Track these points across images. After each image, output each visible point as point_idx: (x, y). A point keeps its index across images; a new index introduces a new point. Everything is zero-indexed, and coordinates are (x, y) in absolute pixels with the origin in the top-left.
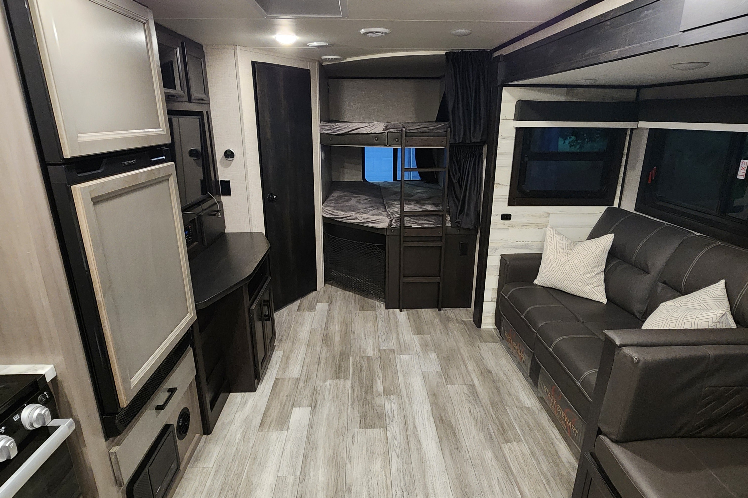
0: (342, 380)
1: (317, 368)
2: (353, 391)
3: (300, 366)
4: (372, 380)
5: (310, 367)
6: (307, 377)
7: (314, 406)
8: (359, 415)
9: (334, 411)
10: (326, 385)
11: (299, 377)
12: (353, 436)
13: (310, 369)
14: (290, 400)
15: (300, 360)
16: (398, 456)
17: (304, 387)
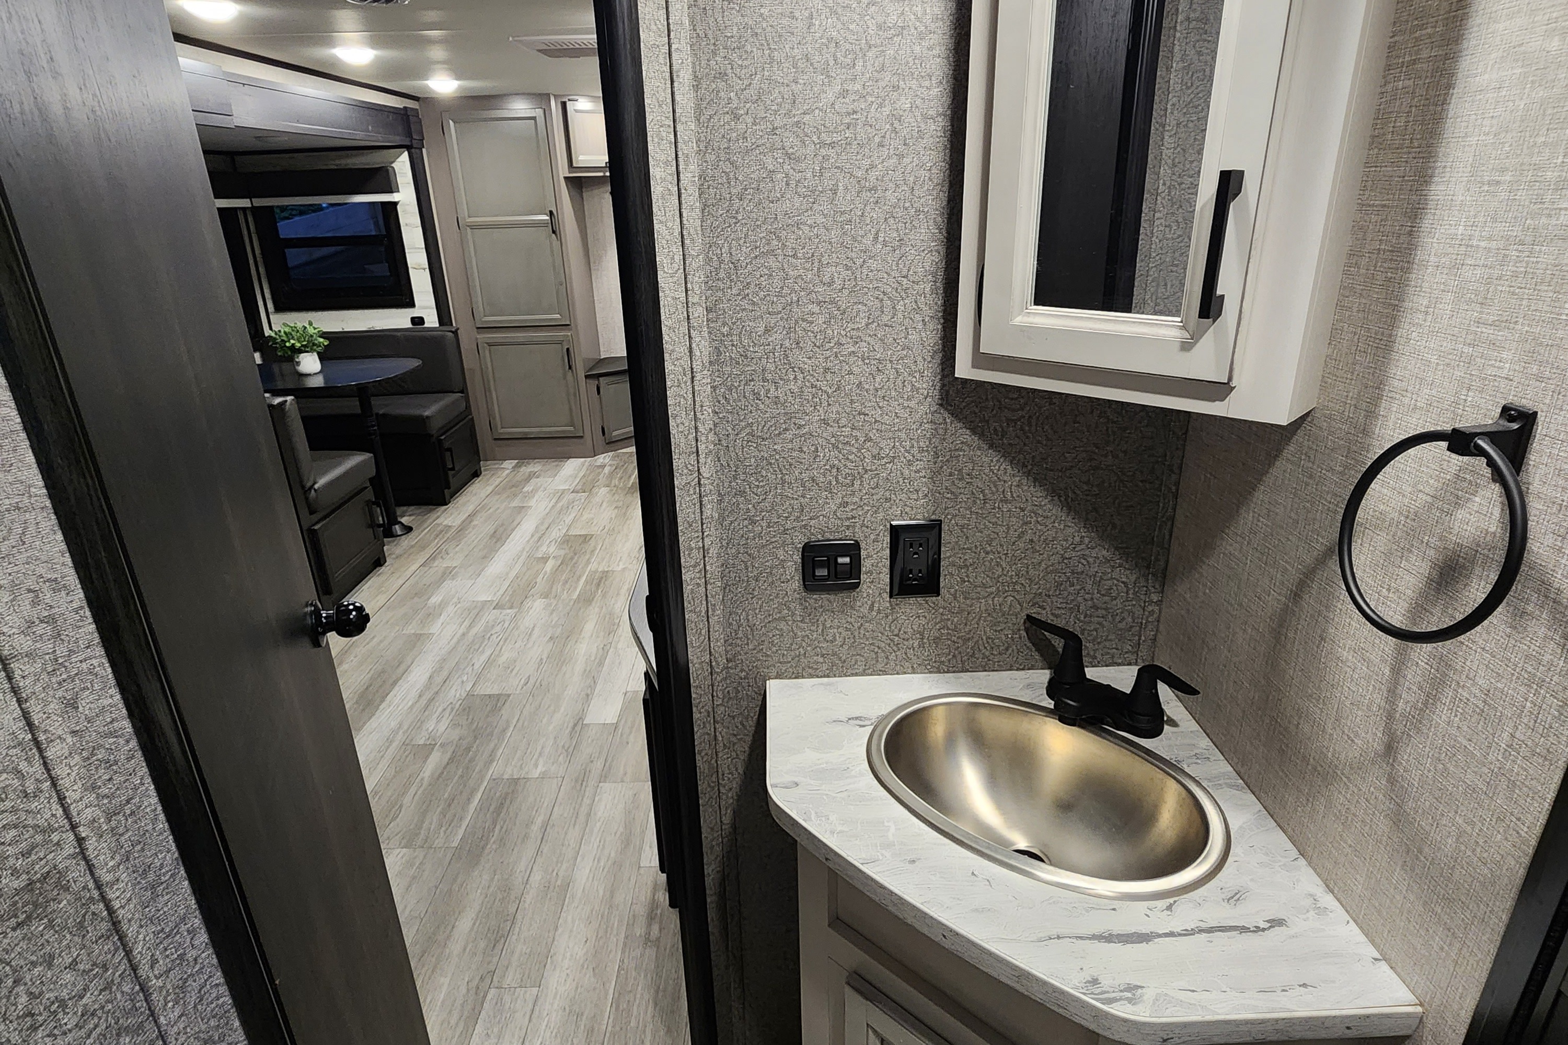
0: (506, 777)
1: (556, 808)
2: (493, 751)
3: (595, 814)
4: (440, 777)
5: (572, 810)
6: (582, 784)
7: (578, 724)
8: (503, 712)
9: (544, 718)
10: (544, 766)
11: (601, 784)
12: (525, 685)
13: (574, 804)
14: (622, 735)
15: (596, 830)
16: (473, 665)
17: (592, 762)
